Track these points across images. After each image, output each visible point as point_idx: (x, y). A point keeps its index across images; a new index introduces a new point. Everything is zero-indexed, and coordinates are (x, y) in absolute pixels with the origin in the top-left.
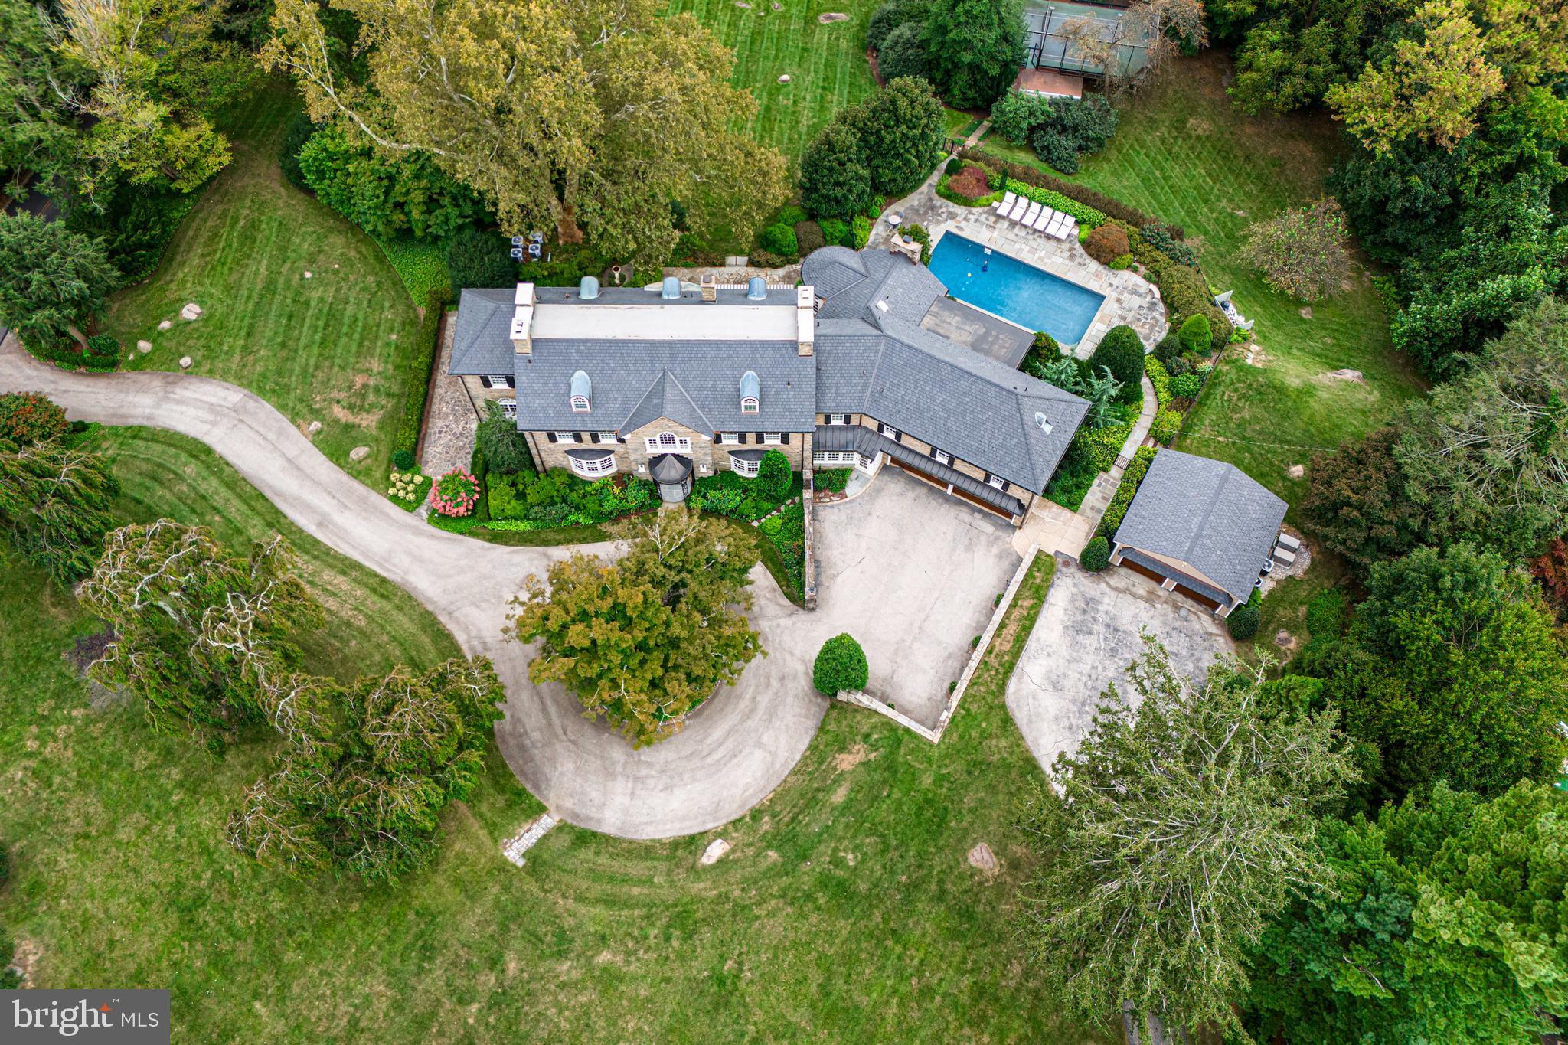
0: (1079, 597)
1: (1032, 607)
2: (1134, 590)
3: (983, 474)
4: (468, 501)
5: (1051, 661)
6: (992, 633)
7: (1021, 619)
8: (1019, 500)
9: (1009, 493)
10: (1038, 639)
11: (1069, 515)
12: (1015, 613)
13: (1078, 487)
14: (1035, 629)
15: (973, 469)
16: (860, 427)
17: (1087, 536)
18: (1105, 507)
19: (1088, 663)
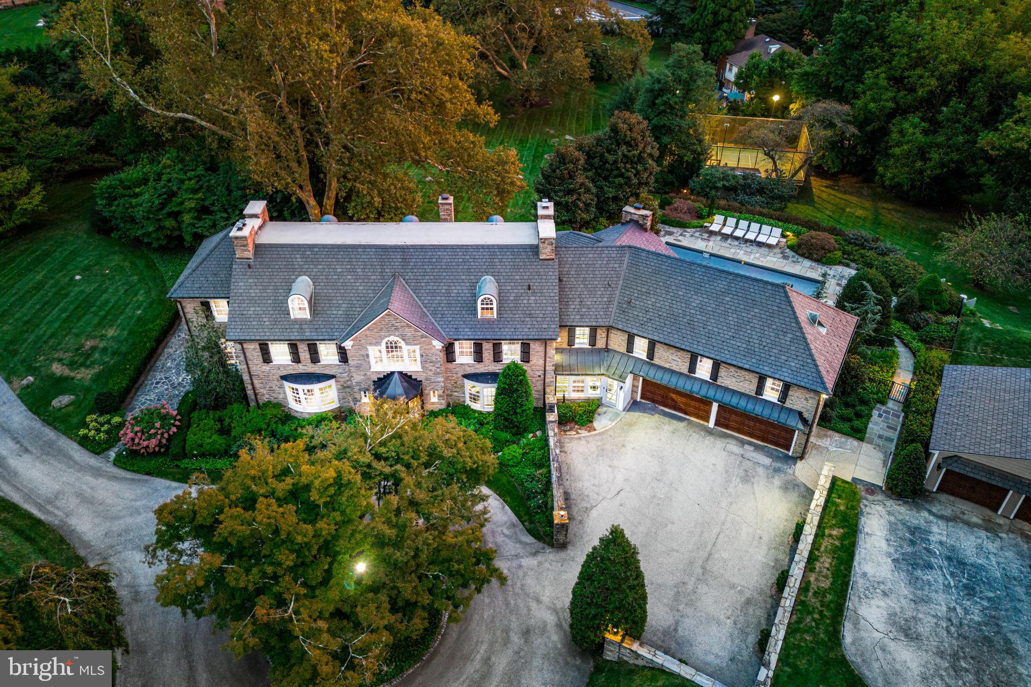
0: (900, 527)
1: (843, 538)
2: (966, 517)
3: (755, 381)
4: (162, 434)
5: (891, 602)
6: (802, 565)
7: (835, 550)
8: (800, 414)
9: (788, 404)
10: (865, 575)
11: (855, 443)
12: (825, 544)
13: (858, 415)
14: (855, 563)
15: (744, 373)
16: (607, 350)
17: (885, 463)
18: (894, 435)
19: (941, 603)
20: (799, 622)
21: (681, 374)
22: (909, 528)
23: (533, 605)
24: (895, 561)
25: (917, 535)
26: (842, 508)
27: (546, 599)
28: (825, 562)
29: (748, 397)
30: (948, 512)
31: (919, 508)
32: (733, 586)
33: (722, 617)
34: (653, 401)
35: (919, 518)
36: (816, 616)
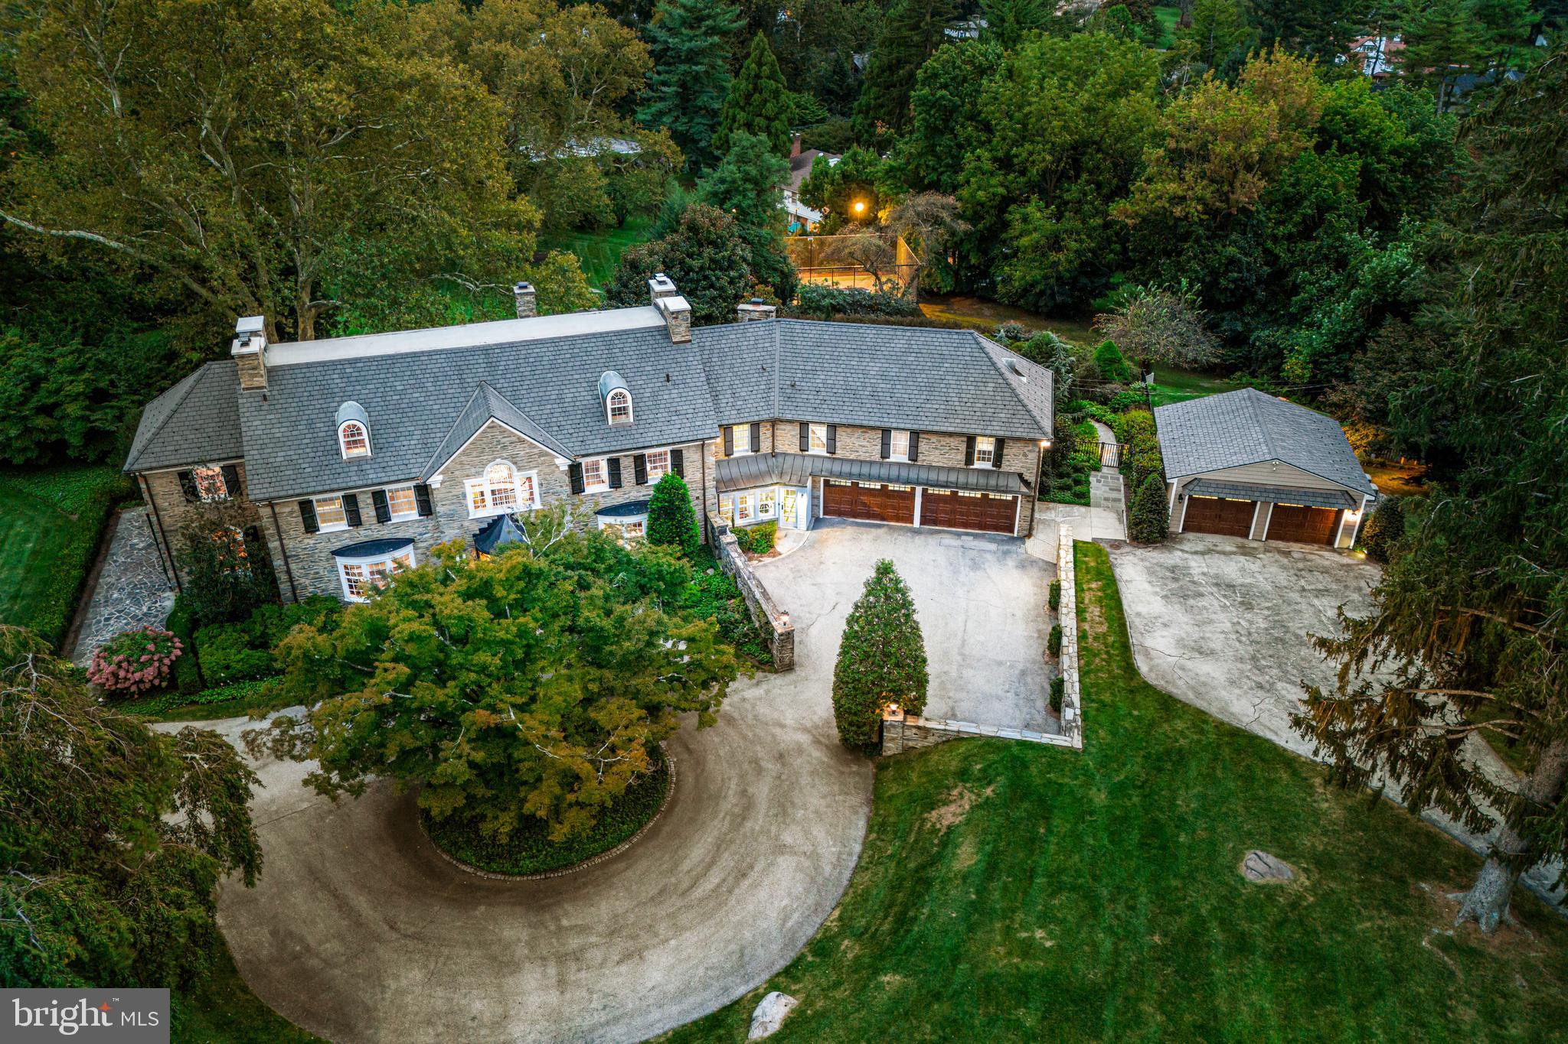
0: (1158, 569)
1: (1104, 589)
2: (1219, 548)
3: (963, 447)
4: (160, 660)
5: (1173, 630)
6: (1073, 615)
7: (1100, 601)
8: (1020, 476)
9: (1005, 468)
10: (1138, 614)
11: (1083, 509)
12: (1087, 597)
13: (1077, 482)
14: (1125, 607)
15: (948, 440)
16: (774, 455)
17: (1120, 521)
18: (1122, 496)
19: (1224, 621)
20: (1088, 664)
21: (871, 463)
22: (1167, 568)
23: (777, 731)
24: (1165, 597)
25: (1175, 573)
26: (1093, 564)
27: (789, 722)
28: (1094, 611)
29: (959, 470)
30: (1200, 547)
31: (1170, 549)
32: (1000, 664)
33: (1000, 693)
34: (840, 513)
35: (1172, 557)
36: (1104, 656)
